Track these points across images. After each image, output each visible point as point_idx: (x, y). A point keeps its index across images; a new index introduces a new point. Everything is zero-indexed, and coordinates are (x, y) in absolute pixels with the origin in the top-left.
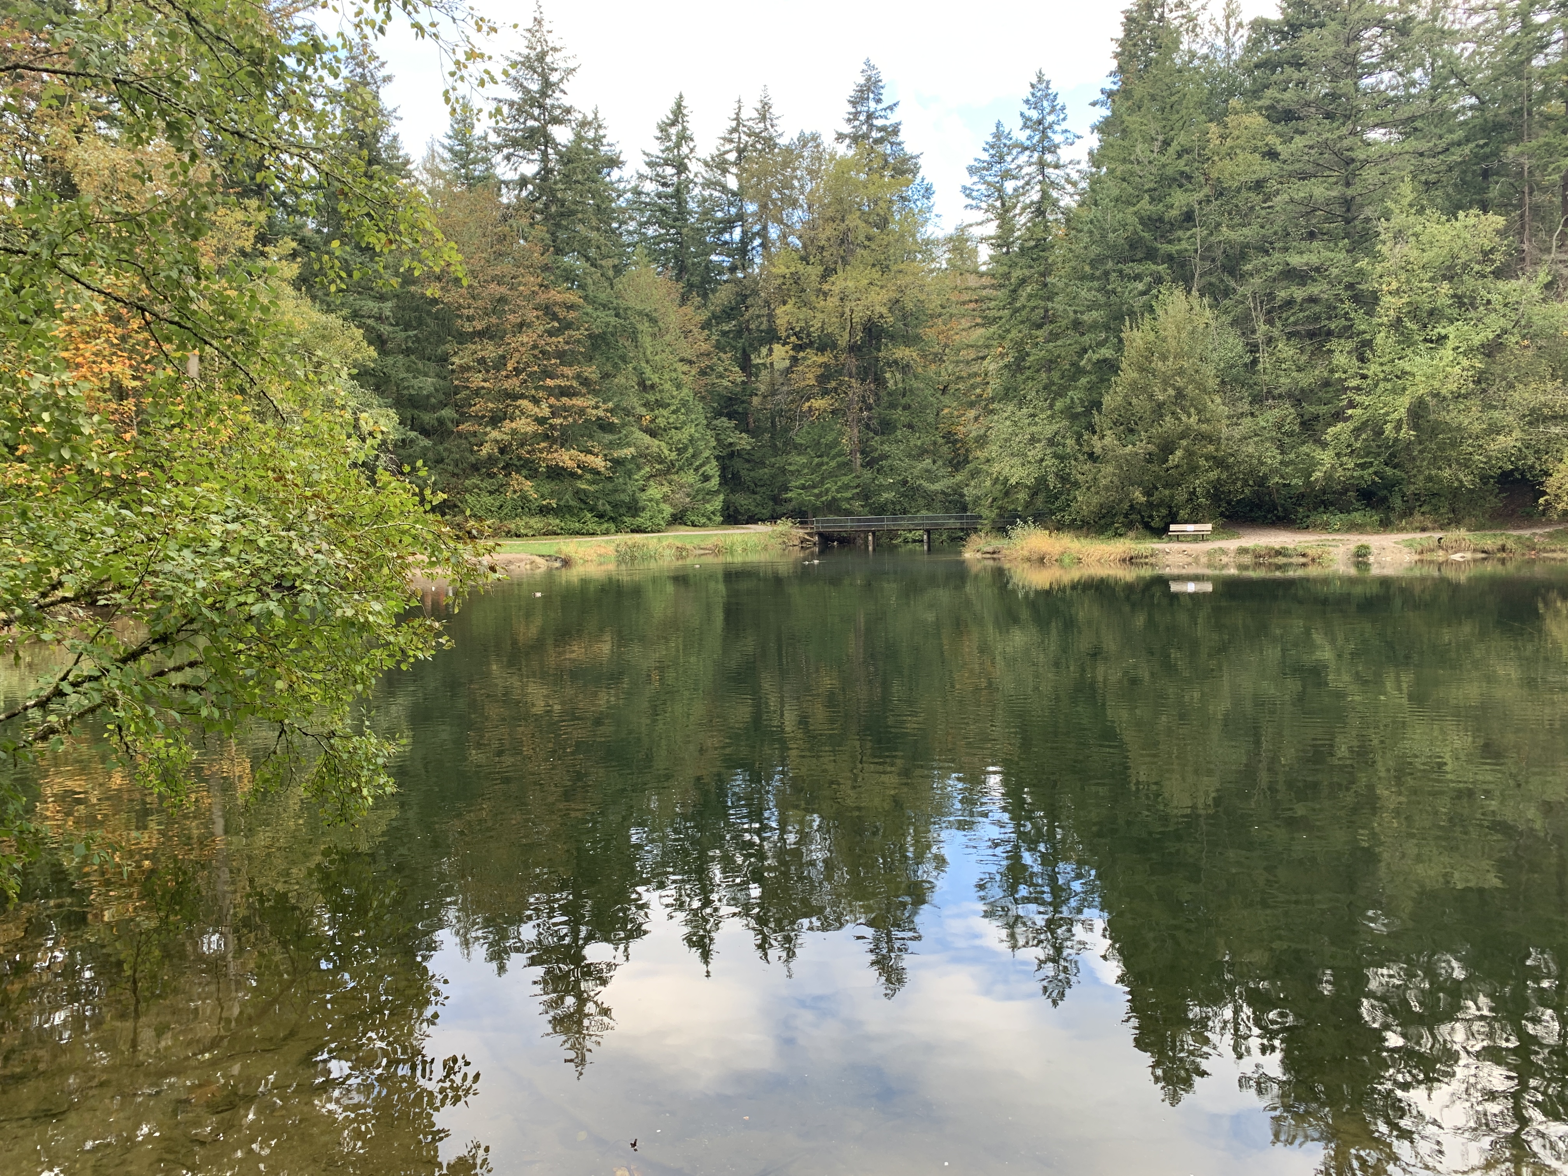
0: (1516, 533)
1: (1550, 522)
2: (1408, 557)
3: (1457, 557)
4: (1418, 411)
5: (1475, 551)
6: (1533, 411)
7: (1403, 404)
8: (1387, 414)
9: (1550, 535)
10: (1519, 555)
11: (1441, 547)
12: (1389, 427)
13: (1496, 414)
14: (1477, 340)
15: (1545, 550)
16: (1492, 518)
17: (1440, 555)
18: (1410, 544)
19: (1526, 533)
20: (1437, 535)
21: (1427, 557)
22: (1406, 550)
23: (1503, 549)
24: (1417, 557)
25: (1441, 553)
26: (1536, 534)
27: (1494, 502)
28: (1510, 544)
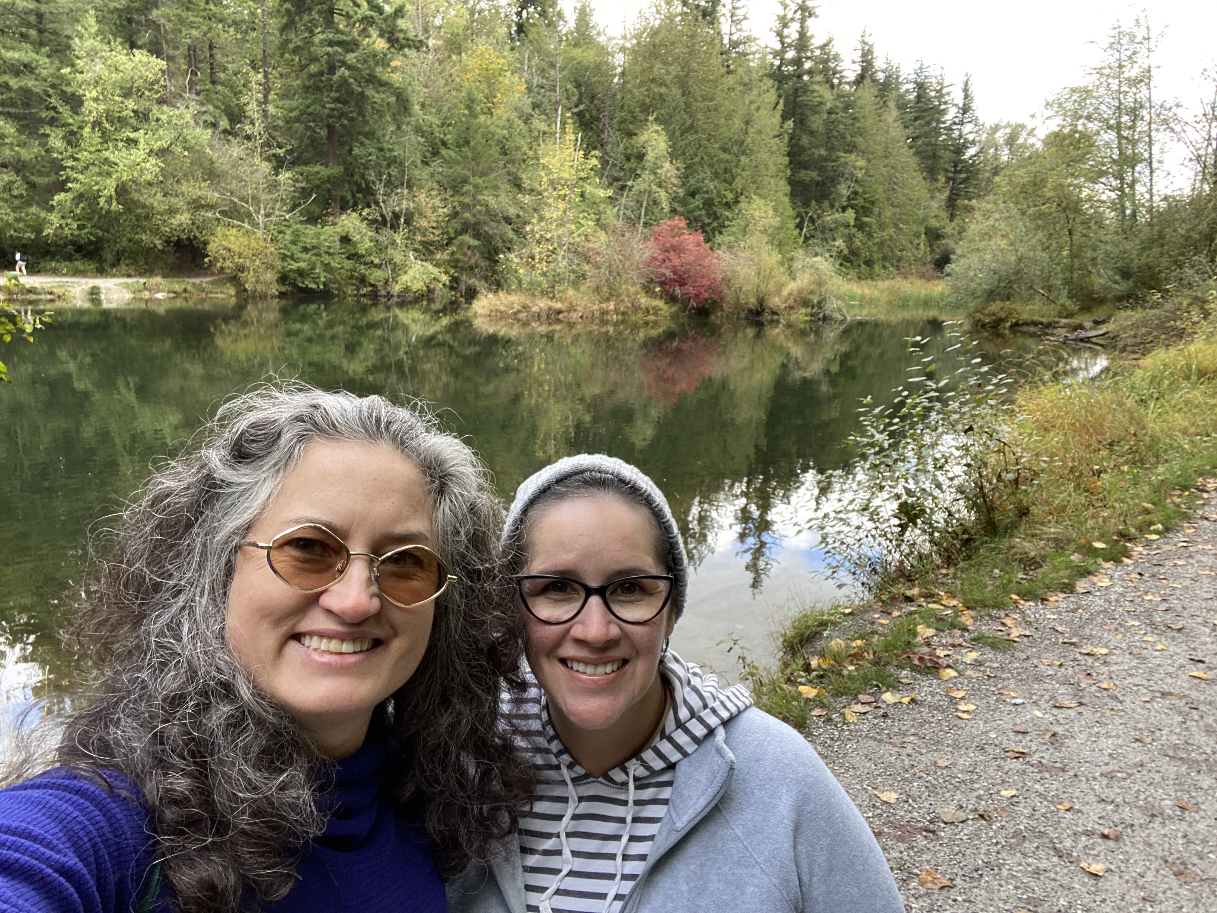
0: (191, 280)
1: (213, 274)
2: (128, 296)
3: (160, 296)
4: (122, 191)
5: (169, 292)
6: (194, 201)
7: (110, 186)
8: (99, 190)
9: (212, 283)
10: (197, 296)
11: (146, 289)
12: (102, 201)
13: (174, 200)
14: (157, 146)
15: (211, 292)
16: (172, 269)
17: (146, 295)
18: (126, 286)
19: (197, 281)
20: (142, 280)
21: (138, 295)
22: (125, 290)
23: (185, 291)
24: (132, 296)
25: (147, 293)
26: (203, 281)
27: (171, 259)
28: (189, 288)
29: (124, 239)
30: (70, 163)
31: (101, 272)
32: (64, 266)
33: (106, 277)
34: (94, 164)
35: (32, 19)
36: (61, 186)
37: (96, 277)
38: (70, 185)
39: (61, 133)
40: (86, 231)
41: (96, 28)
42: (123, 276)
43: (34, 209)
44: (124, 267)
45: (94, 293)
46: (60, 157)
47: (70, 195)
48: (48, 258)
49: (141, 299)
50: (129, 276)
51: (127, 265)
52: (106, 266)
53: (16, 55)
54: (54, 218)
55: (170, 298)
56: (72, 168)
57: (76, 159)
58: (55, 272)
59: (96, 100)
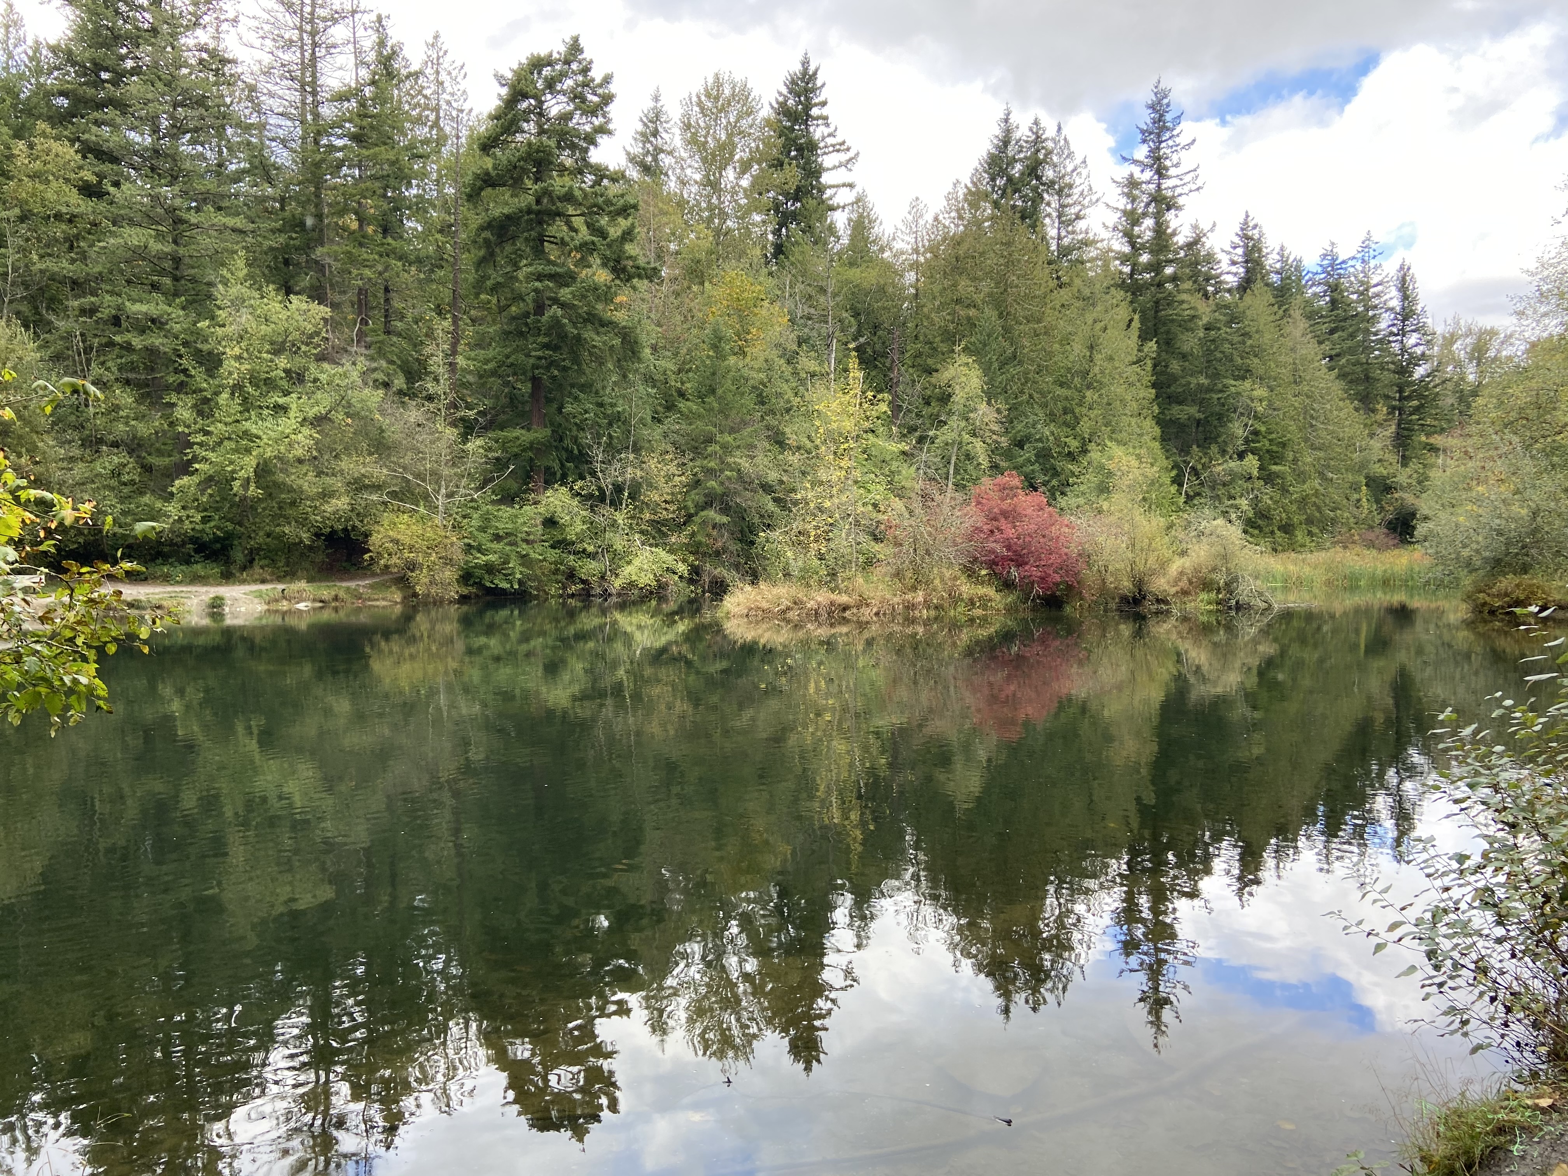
0: (345, 584)
1: (374, 575)
2: (261, 608)
3: (302, 606)
4: (263, 471)
5: (314, 600)
6: (356, 481)
7: (249, 464)
8: (234, 471)
9: (371, 587)
10: (352, 603)
11: (284, 598)
12: (236, 484)
13: (329, 480)
14: (311, 413)
15: (370, 599)
16: (320, 570)
17: (284, 605)
18: (259, 595)
19: (352, 584)
20: (281, 587)
21: (273, 607)
22: (256, 601)
23: (336, 598)
24: (266, 607)
25: (285, 603)
26: (360, 585)
27: (320, 557)
28: (342, 594)
29: (261, 533)
30: (199, 438)
31: (227, 577)
32: (179, 572)
33: (234, 584)
34: (229, 439)
35: (168, 265)
36: (185, 468)
37: (220, 584)
38: (197, 466)
39: (190, 401)
40: (212, 524)
41: (245, 271)
42: (255, 581)
43: (147, 499)
44: (257, 570)
45: (216, 607)
46: (187, 431)
47: (196, 479)
48: (160, 561)
49: (277, 611)
50: (263, 581)
51: (262, 567)
52: (234, 569)
53: (144, 308)
54: (173, 509)
55: (314, 609)
56: (201, 444)
57: (207, 433)
58: (166, 579)
59: (239, 358)
